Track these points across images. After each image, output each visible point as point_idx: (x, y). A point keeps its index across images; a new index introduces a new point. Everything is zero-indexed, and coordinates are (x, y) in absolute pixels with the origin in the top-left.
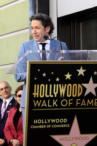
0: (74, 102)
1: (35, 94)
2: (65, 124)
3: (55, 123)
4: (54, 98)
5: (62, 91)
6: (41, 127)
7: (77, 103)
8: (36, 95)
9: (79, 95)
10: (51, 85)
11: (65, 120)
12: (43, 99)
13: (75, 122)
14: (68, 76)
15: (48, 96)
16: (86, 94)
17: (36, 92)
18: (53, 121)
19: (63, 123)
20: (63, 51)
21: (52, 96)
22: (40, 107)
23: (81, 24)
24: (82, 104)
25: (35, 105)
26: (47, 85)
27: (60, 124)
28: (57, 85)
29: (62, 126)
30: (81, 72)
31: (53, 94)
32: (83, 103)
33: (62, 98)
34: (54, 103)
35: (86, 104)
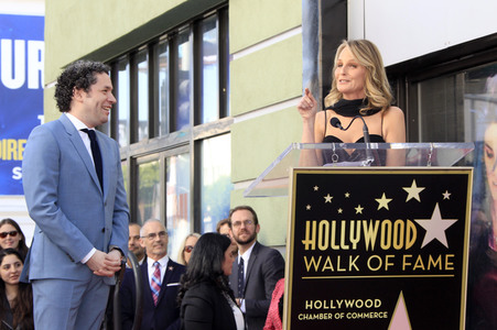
0: (397, 261)
1: (306, 242)
2: (378, 310)
3: (354, 309)
4: (351, 251)
5: (370, 236)
6: (321, 316)
7: (404, 264)
8: (310, 245)
9: (409, 245)
10: (343, 223)
11: (378, 303)
12: (325, 254)
13: (401, 307)
14: (383, 202)
15: (338, 247)
16: (426, 241)
17: (311, 239)
18: (349, 304)
19: (373, 309)
20: (372, 144)
21: (347, 247)
22: (320, 273)
23: (419, 86)
24: (416, 266)
25: (308, 268)
26: (334, 223)
27: (364, 310)
28: (359, 222)
29: (369, 316)
30: (414, 192)
31: (348, 242)
32: (419, 264)
33: (370, 253)
34: (352, 264)
35: (426, 267)
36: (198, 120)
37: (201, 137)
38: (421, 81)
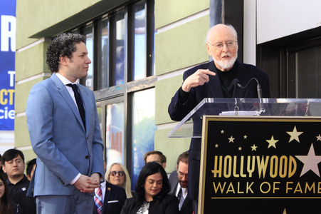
0: (282, 186)
1: (215, 172)
4: (247, 179)
5: (262, 167)
7: (287, 189)
8: (218, 174)
9: (291, 175)
10: (242, 157)
12: (228, 180)
14: (272, 142)
15: (238, 176)
16: (304, 172)
17: (218, 169)
20: (264, 99)
21: (245, 176)
22: (224, 194)
23: (297, 55)
24: (296, 190)
25: (216, 191)
26: (235, 157)
30: (295, 135)
31: (245, 172)
32: (298, 189)
33: (262, 180)
34: (248, 188)
35: (303, 191)
36: (130, 78)
37: (133, 90)
38: (298, 51)
